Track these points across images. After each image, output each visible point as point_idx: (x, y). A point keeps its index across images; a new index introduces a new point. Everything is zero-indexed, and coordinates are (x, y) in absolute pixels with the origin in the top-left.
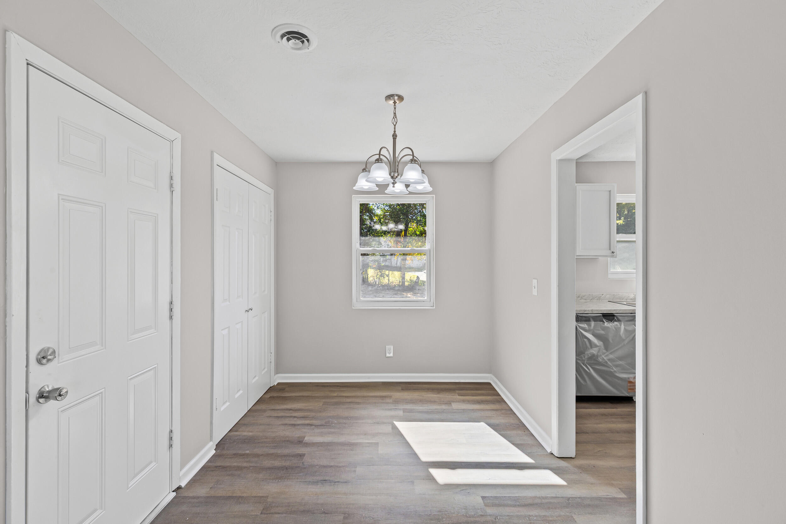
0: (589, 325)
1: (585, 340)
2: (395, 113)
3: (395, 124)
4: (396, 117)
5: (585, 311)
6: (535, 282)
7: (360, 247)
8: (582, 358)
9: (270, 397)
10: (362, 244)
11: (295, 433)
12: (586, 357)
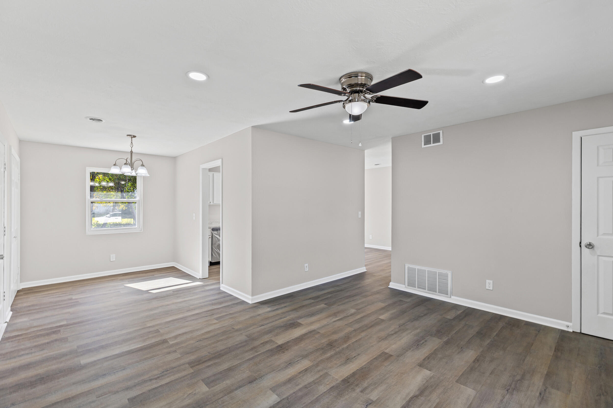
0: (218, 232)
1: (216, 238)
2: (132, 142)
3: (132, 147)
4: (132, 144)
5: (216, 226)
6: (194, 214)
7: (90, 198)
8: (215, 246)
9: (24, 293)
10: (91, 196)
11: (70, 297)
12: (216, 245)
